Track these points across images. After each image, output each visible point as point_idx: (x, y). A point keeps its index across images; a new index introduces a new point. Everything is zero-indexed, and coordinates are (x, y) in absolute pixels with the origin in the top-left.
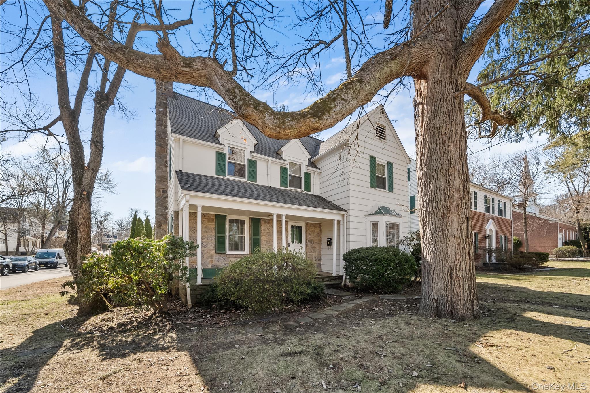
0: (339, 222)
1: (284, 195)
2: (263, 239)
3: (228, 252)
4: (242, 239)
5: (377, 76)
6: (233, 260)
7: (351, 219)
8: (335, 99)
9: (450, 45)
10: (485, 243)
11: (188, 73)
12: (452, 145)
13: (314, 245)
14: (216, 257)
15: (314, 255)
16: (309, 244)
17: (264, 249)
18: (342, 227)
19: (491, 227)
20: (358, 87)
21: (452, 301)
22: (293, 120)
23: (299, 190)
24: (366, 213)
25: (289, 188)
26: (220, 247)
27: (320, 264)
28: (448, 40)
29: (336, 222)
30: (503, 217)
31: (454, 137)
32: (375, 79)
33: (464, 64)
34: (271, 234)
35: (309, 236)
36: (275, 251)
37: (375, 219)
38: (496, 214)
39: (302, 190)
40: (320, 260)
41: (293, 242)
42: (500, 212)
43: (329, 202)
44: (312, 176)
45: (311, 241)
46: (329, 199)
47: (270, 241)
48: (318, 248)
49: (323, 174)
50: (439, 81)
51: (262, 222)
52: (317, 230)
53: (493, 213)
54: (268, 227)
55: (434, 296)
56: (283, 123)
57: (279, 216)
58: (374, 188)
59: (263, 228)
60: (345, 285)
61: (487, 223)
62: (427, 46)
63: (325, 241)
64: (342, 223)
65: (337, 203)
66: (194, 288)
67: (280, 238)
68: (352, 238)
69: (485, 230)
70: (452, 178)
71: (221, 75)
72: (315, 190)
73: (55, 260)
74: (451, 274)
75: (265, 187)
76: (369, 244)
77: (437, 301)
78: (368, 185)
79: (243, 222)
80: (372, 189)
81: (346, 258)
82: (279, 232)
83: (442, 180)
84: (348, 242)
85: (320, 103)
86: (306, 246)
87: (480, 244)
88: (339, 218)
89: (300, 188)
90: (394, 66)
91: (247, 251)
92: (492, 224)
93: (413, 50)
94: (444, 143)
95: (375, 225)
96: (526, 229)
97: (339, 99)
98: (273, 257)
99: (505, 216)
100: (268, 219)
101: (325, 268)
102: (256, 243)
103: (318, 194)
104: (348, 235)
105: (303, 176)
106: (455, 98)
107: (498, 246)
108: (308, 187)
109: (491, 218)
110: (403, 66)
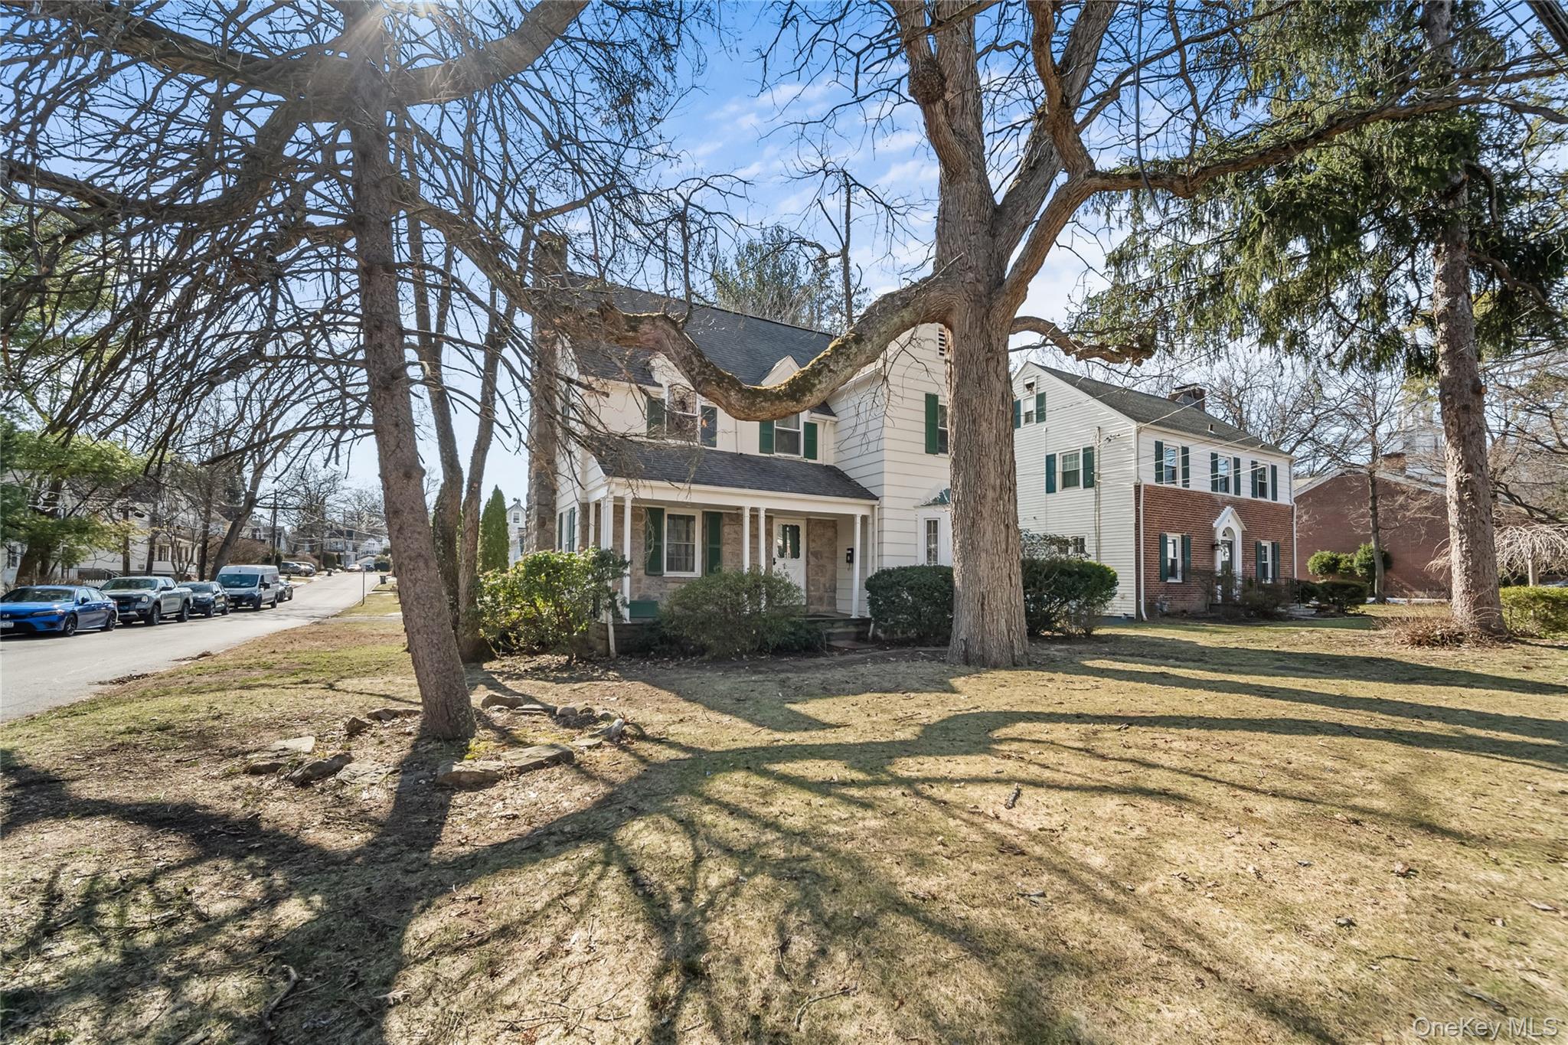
0: (864, 518)
1: (764, 470)
2: (726, 550)
3: (667, 574)
4: (689, 551)
5: (883, 329)
6: (673, 586)
7: (887, 513)
8: (820, 372)
9: (981, 288)
10: (1212, 560)
11: (633, 338)
12: (984, 424)
13: (821, 562)
14: (646, 581)
15: (822, 580)
16: (812, 559)
17: (727, 567)
18: (870, 527)
19: (1227, 522)
20: (854, 349)
21: (982, 641)
22: (765, 400)
23: (796, 457)
24: (916, 503)
25: (776, 454)
26: (653, 566)
27: (834, 598)
28: (978, 281)
29: (858, 520)
30: (1269, 499)
31: (987, 412)
32: (880, 335)
33: (999, 315)
34: (740, 542)
35: (812, 545)
36: (746, 570)
37: (933, 513)
38: (1246, 493)
39: (800, 457)
40: (834, 591)
41: (782, 555)
42: (1259, 489)
43: (849, 480)
44: (820, 429)
45: (816, 554)
46: (851, 474)
47: (739, 555)
48: (830, 567)
49: (842, 425)
50: (967, 337)
51: (726, 520)
52: (829, 533)
53: (1238, 491)
54: (736, 528)
55: (963, 636)
56: (753, 404)
57: (754, 511)
58: (935, 453)
59: (727, 530)
60: (875, 636)
61: (1218, 514)
62: (950, 290)
63: (842, 554)
64: (870, 521)
65: (863, 483)
66: (619, 628)
67: (755, 550)
68: (887, 549)
69: (1212, 531)
70: (984, 471)
71: (675, 339)
72: (826, 455)
73: (257, 591)
74: (983, 604)
75: (731, 454)
76: (922, 560)
77: (965, 642)
78: (923, 448)
79: (690, 519)
80: (931, 456)
81: (871, 585)
82: (755, 536)
83: (972, 473)
84: (881, 556)
85: (801, 379)
86: (808, 563)
87: (1198, 562)
88: (866, 512)
89: (798, 453)
90: (906, 315)
91: (698, 572)
92: (1230, 517)
93: (932, 294)
94: (974, 421)
95: (932, 526)
96: (1375, 523)
97: (825, 371)
98: (741, 578)
99: (1275, 497)
100: (736, 514)
101: (841, 607)
102: (713, 558)
103: (831, 463)
104: (881, 543)
105: (802, 429)
106: (987, 360)
107: (1252, 567)
108: (811, 451)
109: (1229, 503)
110: (918, 315)
